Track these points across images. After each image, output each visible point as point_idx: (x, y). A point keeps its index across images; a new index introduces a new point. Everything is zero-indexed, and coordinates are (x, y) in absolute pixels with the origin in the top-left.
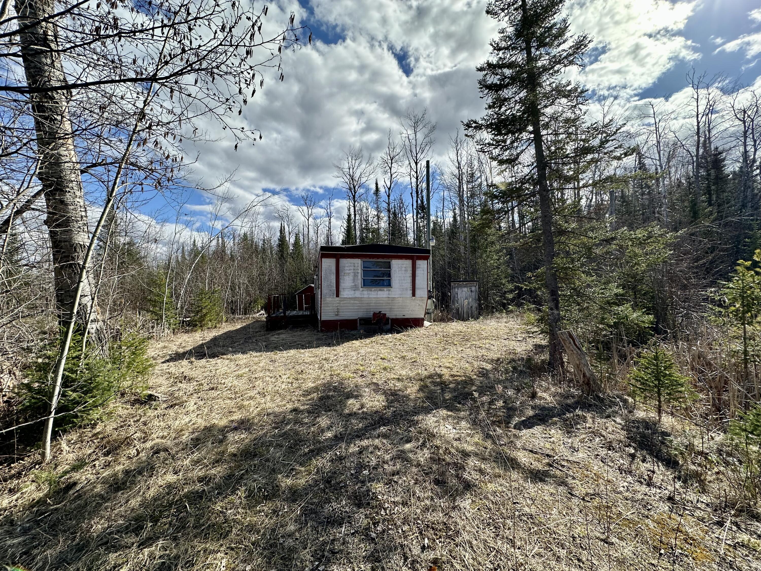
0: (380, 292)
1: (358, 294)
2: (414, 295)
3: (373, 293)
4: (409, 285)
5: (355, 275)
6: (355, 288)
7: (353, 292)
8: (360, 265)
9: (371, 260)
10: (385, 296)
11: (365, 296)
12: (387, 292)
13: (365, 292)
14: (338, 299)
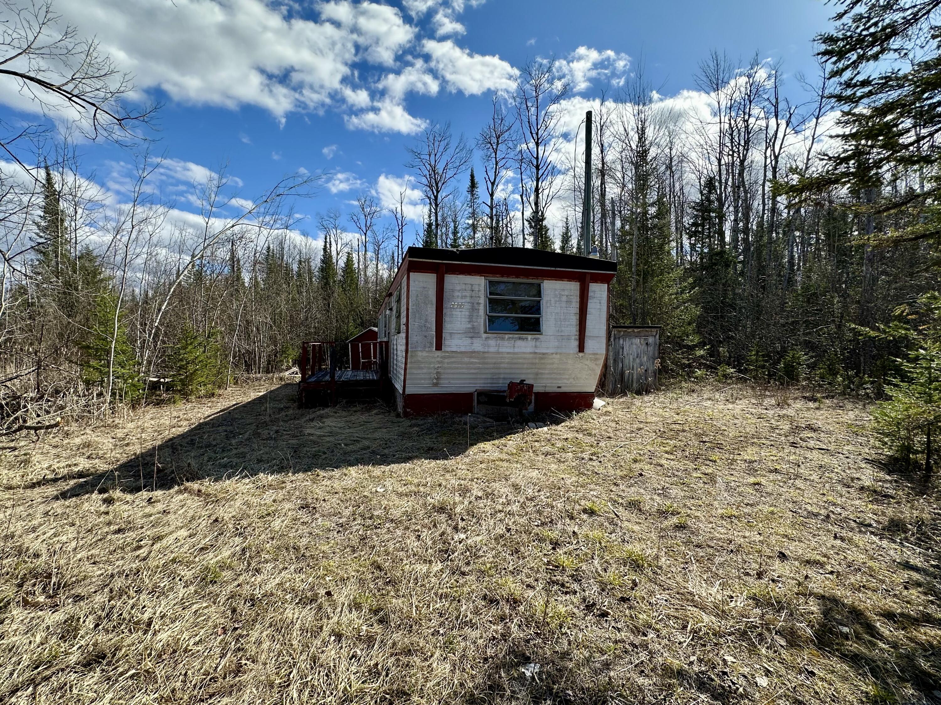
0: (519, 343)
1: (477, 345)
2: (581, 348)
3: (506, 343)
4: (574, 330)
5: (473, 309)
6: (472, 333)
7: (469, 341)
8: (482, 288)
9: (505, 279)
10: (529, 350)
11: (492, 350)
12: (533, 343)
13: (492, 342)
14: (439, 353)
